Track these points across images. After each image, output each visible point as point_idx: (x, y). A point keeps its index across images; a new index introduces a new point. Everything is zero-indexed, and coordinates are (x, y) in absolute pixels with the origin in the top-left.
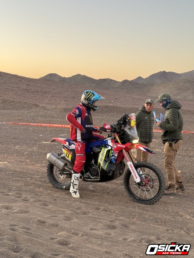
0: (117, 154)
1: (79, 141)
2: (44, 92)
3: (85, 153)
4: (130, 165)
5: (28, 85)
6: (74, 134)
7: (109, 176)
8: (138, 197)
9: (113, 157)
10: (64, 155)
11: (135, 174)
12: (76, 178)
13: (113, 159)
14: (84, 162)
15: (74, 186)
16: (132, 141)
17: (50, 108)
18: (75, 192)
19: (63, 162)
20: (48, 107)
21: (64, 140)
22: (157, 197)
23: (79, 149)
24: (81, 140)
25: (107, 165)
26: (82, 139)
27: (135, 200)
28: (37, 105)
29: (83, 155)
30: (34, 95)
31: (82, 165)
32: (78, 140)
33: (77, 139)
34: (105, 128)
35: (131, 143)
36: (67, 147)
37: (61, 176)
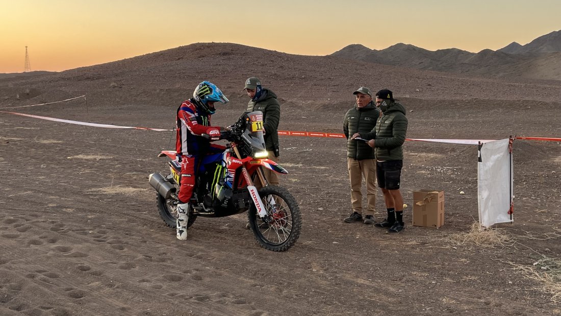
0: (234, 175)
1: (185, 155)
2: (304, 78)
3: (193, 172)
4: (252, 190)
5: (282, 67)
6: (179, 144)
7: (224, 207)
8: (266, 240)
9: (228, 179)
10: (172, 177)
11: (258, 204)
12: (181, 211)
13: (229, 181)
14: (192, 186)
15: (180, 222)
16: (254, 155)
17: (303, 104)
18: (181, 232)
19: (169, 186)
20: (301, 103)
21: (173, 154)
22: (289, 240)
23: (185, 167)
24: (187, 154)
25: (221, 190)
26: (188, 151)
27: (262, 245)
28: (283, 100)
29: (190, 176)
30: (286, 83)
31: (188, 191)
32: (183, 154)
33: (182, 152)
34: (209, 135)
35: (253, 156)
36: (175, 164)
37: (172, 208)
